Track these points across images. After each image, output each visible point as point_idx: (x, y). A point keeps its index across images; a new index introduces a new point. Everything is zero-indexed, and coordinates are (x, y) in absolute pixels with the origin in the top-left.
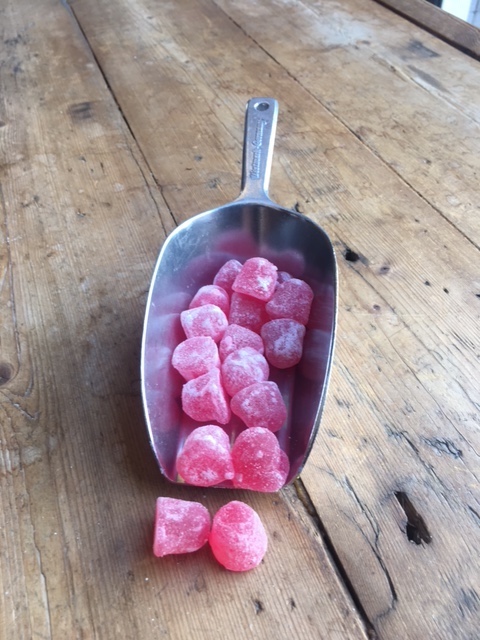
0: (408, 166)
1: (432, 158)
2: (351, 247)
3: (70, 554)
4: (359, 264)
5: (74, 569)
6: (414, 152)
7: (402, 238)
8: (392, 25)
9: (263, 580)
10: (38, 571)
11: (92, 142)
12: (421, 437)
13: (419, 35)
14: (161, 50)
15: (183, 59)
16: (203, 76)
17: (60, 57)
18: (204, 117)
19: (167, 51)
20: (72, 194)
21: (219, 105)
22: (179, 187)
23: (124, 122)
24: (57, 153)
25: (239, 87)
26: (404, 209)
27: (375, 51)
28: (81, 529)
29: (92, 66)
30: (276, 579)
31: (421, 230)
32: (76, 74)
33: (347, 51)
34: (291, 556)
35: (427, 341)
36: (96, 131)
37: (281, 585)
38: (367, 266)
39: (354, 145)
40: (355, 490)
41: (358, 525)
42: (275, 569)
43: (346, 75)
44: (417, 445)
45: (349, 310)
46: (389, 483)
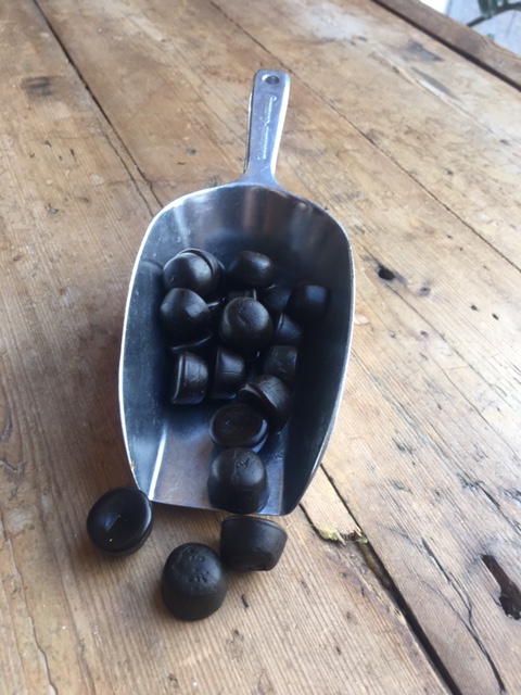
0: (429, 175)
1: (453, 169)
2: (384, 263)
3: (86, 655)
4: (395, 284)
5: (94, 676)
6: (433, 161)
7: (437, 256)
8: (387, 23)
9: (343, 676)
10: (45, 682)
11: (56, 123)
12: (499, 488)
13: (417, 36)
14: (131, 25)
15: (159, 37)
16: (184, 58)
17: (6, 22)
18: (192, 104)
19: (137, 26)
20: (37, 184)
21: (208, 93)
22: (173, 184)
23: (94, 103)
24: (13, 134)
25: (227, 74)
26: (434, 223)
27: (374, 49)
28: (98, 620)
29: (47, 35)
30: (359, 674)
31: (456, 247)
32: (28, 44)
33: (343, 46)
34: (373, 644)
35: (485, 374)
36: (61, 111)
37: (365, 681)
38: (405, 285)
39: (368, 149)
40: (436, 555)
41: (446, 599)
42: (355, 661)
43: (346, 72)
44: (497, 498)
45: (393, 336)
46: (473, 544)
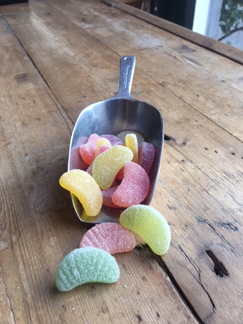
0: (188, 98)
1: (199, 94)
3: (27, 298)
4: (171, 141)
5: (30, 306)
6: (191, 92)
7: (190, 129)
8: (172, 39)
9: (140, 304)
10: (9, 310)
11: (28, 91)
12: (215, 222)
13: (185, 43)
14: (61, 50)
15: (73, 54)
16: (83, 61)
17: (10, 54)
18: (85, 78)
19: (64, 51)
20: (19, 115)
21: (92, 74)
22: (75, 110)
23: (44, 82)
24: (10, 96)
25: (101, 66)
26: (189, 116)
27: (166, 50)
28: (33, 284)
29: (26, 58)
30: (147, 302)
31: (199, 125)
32: (18, 62)
33: (152, 50)
34: (154, 289)
35: (210, 176)
36: (30, 86)
37: (150, 305)
38: (175, 142)
39: (161, 89)
40: (184, 251)
41: (189, 269)
42: (146, 297)
43: (153, 60)
44: (214, 226)
45: (169, 163)
46: (202, 246)
